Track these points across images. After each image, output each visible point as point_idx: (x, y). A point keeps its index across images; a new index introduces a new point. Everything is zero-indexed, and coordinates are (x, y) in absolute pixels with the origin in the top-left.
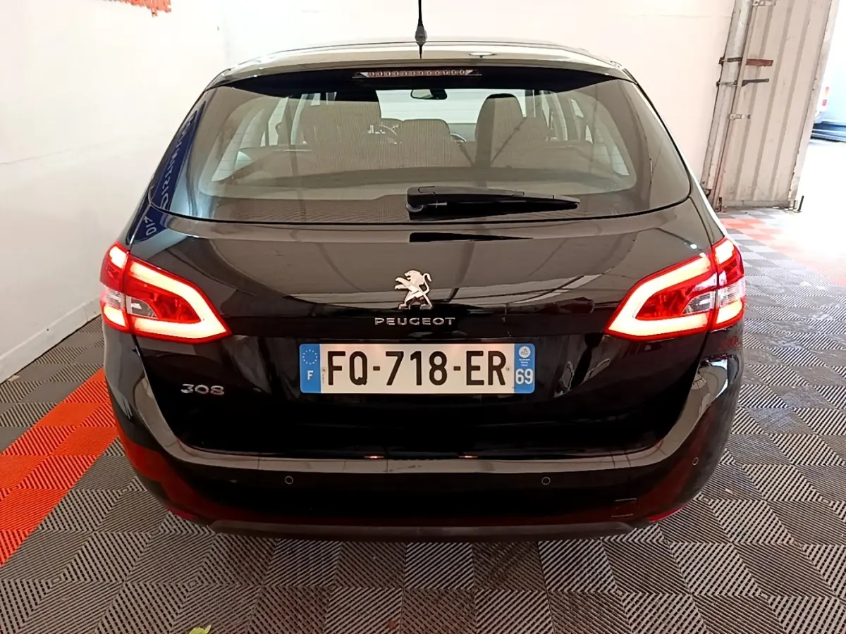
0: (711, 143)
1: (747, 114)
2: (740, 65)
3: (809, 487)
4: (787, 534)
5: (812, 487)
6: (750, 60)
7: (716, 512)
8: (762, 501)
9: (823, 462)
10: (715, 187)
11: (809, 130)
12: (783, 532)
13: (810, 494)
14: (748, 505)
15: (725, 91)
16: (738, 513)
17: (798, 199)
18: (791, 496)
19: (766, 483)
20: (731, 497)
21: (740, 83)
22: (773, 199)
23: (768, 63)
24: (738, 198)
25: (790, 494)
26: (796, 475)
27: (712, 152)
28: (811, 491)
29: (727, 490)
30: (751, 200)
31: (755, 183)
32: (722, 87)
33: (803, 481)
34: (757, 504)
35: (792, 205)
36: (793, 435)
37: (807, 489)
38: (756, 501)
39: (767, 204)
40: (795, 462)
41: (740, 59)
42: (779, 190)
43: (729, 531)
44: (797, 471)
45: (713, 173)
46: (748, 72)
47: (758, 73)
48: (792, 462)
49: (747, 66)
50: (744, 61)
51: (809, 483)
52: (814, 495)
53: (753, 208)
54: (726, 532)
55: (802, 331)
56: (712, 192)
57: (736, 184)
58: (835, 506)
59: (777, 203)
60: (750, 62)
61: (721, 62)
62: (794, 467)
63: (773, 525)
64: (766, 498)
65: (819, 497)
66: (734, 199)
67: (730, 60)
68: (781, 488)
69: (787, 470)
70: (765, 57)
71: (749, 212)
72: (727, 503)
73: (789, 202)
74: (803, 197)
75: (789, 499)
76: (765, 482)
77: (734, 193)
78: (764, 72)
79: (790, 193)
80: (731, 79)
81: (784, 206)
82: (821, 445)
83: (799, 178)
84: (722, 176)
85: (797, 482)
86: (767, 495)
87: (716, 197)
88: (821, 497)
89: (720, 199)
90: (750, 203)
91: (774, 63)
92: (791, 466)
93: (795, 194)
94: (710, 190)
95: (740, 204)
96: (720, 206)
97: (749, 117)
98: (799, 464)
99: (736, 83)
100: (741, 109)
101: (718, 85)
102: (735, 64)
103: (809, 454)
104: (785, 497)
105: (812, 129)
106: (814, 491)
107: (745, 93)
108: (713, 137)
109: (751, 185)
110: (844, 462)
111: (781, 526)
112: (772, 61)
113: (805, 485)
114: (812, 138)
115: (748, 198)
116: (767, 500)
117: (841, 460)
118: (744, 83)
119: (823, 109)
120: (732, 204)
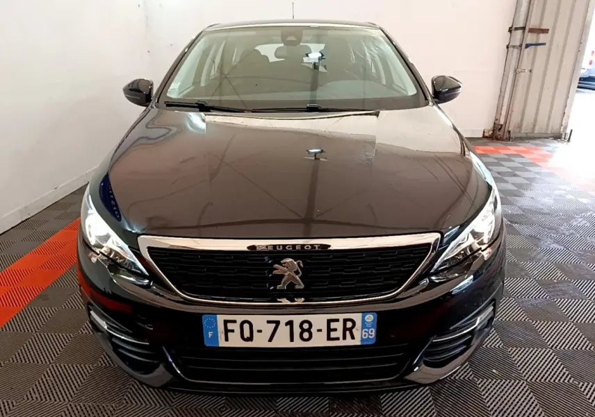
0: (503, 90)
1: (530, 69)
2: (524, 32)
3: (563, 369)
4: (541, 413)
5: (565, 369)
6: (532, 29)
7: (483, 390)
8: (522, 381)
9: (576, 347)
10: (506, 122)
11: (576, 83)
12: (538, 410)
13: (563, 375)
14: (510, 384)
15: (513, 51)
16: (501, 392)
17: (568, 131)
18: (547, 377)
19: (527, 365)
20: (496, 377)
21: (524, 46)
22: (549, 132)
23: (545, 31)
24: (523, 131)
25: (546, 375)
26: (553, 358)
27: (504, 97)
28: (565, 373)
29: (494, 371)
30: (533, 133)
31: (536, 120)
32: (510, 49)
33: (558, 363)
34: (518, 383)
35: (563, 137)
36: (552, 322)
37: (561, 371)
38: (518, 381)
39: (545, 136)
40: (553, 346)
41: (524, 28)
42: (554, 126)
43: (492, 409)
44: (554, 354)
45: (504, 113)
46: (530, 38)
47: (538, 38)
48: (550, 347)
49: (530, 34)
50: (527, 30)
51: (563, 366)
52: (567, 377)
53: (534, 138)
54: (489, 409)
55: (564, 234)
56: (503, 126)
57: (522, 120)
58: (584, 387)
59: (551, 135)
60: (531, 31)
61: (510, 31)
62: (551, 351)
63: (530, 403)
64: (525, 378)
65: (570, 379)
66: (520, 132)
67: (516, 29)
68: (539, 370)
69: (546, 353)
70: (543, 27)
71: (531, 141)
72: (493, 382)
73: (562, 134)
74: (572, 131)
75: (545, 380)
76: (526, 363)
77: (520, 126)
78: (543, 38)
79: (562, 127)
80: (518, 43)
81: (558, 137)
82: (575, 331)
83: (569, 117)
84: (511, 115)
85: (553, 364)
86: (527, 376)
87: (506, 130)
88: (572, 379)
89: (509, 132)
90: (532, 135)
91: (550, 32)
92: (548, 349)
93: (566, 128)
94: (502, 125)
95: (525, 135)
96: (509, 137)
97: (531, 71)
98: (556, 348)
99: (521, 46)
100: (525, 65)
101: (508, 47)
102: (520, 32)
103: (564, 339)
104: (542, 378)
105: (578, 81)
106: (567, 373)
107: (528, 53)
108: (504, 87)
109: (533, 121)
110: (593, 347)
111: (536, 405)
112: (548, 30)
113: (560, 367)
114: (578, 87)
115: (531, 131)
116: (526, 380)
117: (590, 344)
118: (527, 46)
119: (590, 67)
120: (519, 135)
